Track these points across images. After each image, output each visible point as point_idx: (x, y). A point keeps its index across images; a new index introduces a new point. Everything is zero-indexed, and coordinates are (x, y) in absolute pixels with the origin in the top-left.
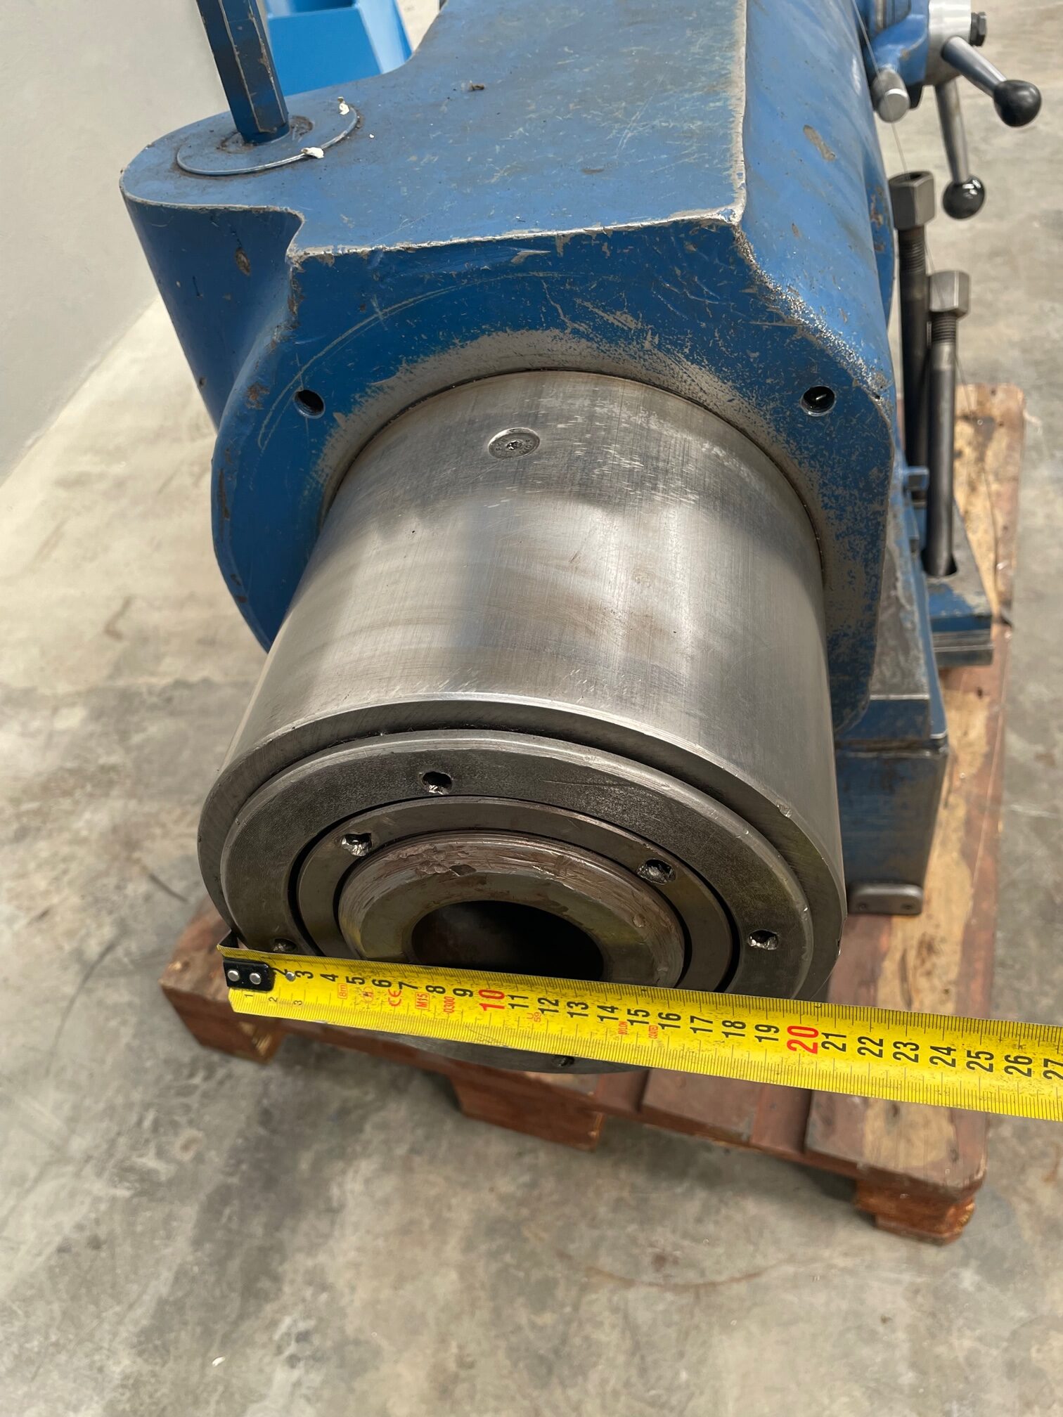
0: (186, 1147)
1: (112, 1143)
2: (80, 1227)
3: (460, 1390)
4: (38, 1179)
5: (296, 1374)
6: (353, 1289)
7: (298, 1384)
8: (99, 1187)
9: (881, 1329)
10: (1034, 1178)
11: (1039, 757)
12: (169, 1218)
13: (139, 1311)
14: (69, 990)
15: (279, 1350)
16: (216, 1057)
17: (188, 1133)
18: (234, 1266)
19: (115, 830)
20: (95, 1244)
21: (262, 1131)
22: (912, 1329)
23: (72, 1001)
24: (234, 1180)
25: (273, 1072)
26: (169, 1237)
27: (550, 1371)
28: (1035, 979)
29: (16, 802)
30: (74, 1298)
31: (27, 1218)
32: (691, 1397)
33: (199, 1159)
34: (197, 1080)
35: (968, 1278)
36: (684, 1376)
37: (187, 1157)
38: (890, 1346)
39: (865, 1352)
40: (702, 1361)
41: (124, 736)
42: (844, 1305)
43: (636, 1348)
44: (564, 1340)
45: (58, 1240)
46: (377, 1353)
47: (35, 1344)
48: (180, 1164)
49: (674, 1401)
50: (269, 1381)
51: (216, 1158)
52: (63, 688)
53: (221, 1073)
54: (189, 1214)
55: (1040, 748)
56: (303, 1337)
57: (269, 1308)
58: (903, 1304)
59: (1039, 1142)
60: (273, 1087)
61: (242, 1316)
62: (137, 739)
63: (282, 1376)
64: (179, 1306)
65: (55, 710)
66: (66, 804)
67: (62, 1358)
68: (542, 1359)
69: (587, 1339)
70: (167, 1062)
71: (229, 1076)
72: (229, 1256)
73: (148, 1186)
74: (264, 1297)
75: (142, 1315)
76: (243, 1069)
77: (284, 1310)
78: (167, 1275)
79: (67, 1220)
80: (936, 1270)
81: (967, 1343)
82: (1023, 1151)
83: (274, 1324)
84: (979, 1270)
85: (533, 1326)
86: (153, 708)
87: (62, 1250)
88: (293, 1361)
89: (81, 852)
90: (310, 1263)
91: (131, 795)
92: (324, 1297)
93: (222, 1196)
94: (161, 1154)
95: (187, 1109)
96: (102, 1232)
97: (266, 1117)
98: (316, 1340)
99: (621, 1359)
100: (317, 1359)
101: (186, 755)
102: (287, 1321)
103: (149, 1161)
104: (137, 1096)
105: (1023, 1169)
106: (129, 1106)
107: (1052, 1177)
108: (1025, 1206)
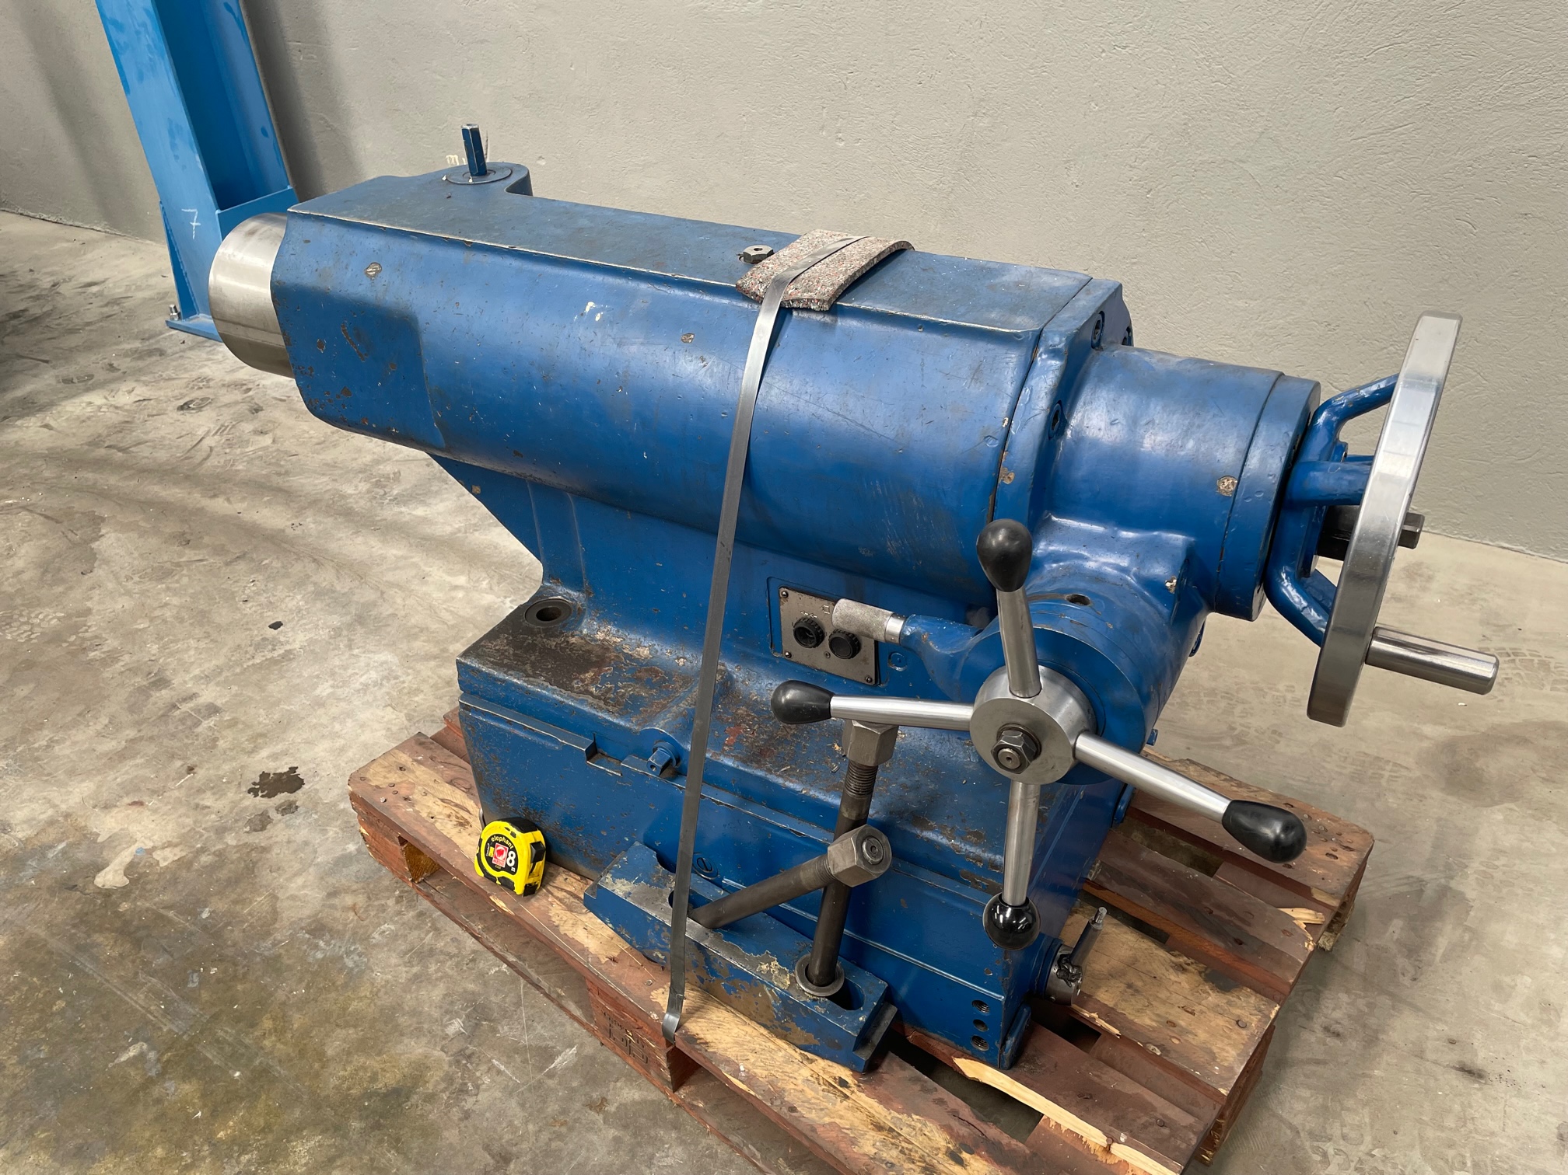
10: (361, 900)
11: (604, 1101)
55: (612, 1108)
59: (372, 914)
81: (331, 833)
82: (376, 903)
84: (350, 853)
105: (369, 898)
107: (354, 908)
108: (355, 887)
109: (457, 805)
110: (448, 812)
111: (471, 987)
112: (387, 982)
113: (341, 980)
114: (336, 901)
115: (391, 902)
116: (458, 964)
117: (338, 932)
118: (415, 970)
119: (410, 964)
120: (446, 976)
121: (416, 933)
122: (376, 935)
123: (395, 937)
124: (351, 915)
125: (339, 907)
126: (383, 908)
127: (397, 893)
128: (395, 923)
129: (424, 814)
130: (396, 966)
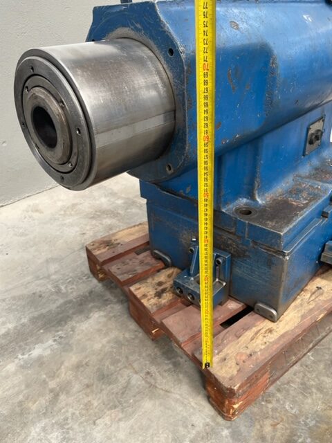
0: (71, 289)
1: (59, 280)
2: (40, 291)
3: (81, 369)
4: (41, 279)
5: (53, 343)
6: (78, 335)
7: (52, 345)
8: (49, 287)
9: (190, 426)
10: (268, 422)
12: (57, 300)
13: (36, 313)
14: (76, 249)
15: (54, 337)
16: (91, 276)
17: (74, 286)
18: (61, 316)
19: (109, 225)
20: (40, 296)
21: (88, 295)
22: (198, 433)
23: (74, 251)
24: (74, 300)
25: (100, 285)
26: (54, 303)
27: (103, 379)
28: (314, 375)
29: (96, 211)
30: (28, 303)
31: (33, 284)
32: (129, 406)
33: (72, 292)
34: (84, 278)
35: (226, 432)
36: (131, 401)
37: (70, 291)
38: (189, 432)
39: (181, 429)
40: (138, 401)
41: (127, 209)
42: (185, 414)
43: (126, 387)
44: (112, 374)
45: (34, 291)
46: (72, 350)
47: (14, 307)
48: (67, 291)
49: (124, 404)
50: (47, 341)
51: (75, 294)
52: (123, 195)
53: (90, 279)
54: (61, 301)
56: (61, 337)
57: (60, 328)
58: (201, 425)
59: (278, 415)
60: (97, 288)
61: (53, 326)
62: (129, 210)
63: (50, 342)
64: (44, 316)
65: (118, 198)
66: (105, 216)
67: (16, 313)
68: (103, 375)
69: (117, 378)
70: (82, 271)
71: (91, 281)
72: (61, 313)
73: (58, 292)
74: (60, 325)
75: (36, 314)
76: (95, 281)
77: (62, 330)
78: (47, 310)
79: (39, 289)
80: (218, 424)
82: (270, 413)
83: (58, 331)
84: (230, 433)
85: (108, 366)
86: (138, 206)
87: (34, 294)
88: (55, 341)
89: (100, 226)
90: (75, 325)
91: (119, 220)
92: (71, 333)
93: (70, 302)
94: (66, 287)
95: (78, 282)
96: (43, 295)
97: (91, 292)
98: (63, 340)
99: (120, 387)
100: (60, 343)
101: (136, 218)
102: (60, 333)
103: (63, 288)
104: (71, 275)
105: (267, 418)
106: (68, 275)
107: (274, 426)
108: (258, 427)
109: (256, 333)
110: (261, 337)
111: (322, 366)
112: (323, 403)
113: (324, 426)
114: (268, 437)
115: (270, 406)
116: (309, 372)
117: (291, 432)
118: (314, 390)
119: (311, 394)
120: (317, 377)
121: (291, 392)
122: (293, 411)
123: (294, 402)
124: (279, 426)
125: (273, 434)
126: (274, 410)
127: (263, 403)
128: (284, 402)
129: (263, 347)
130: (313, 399)
